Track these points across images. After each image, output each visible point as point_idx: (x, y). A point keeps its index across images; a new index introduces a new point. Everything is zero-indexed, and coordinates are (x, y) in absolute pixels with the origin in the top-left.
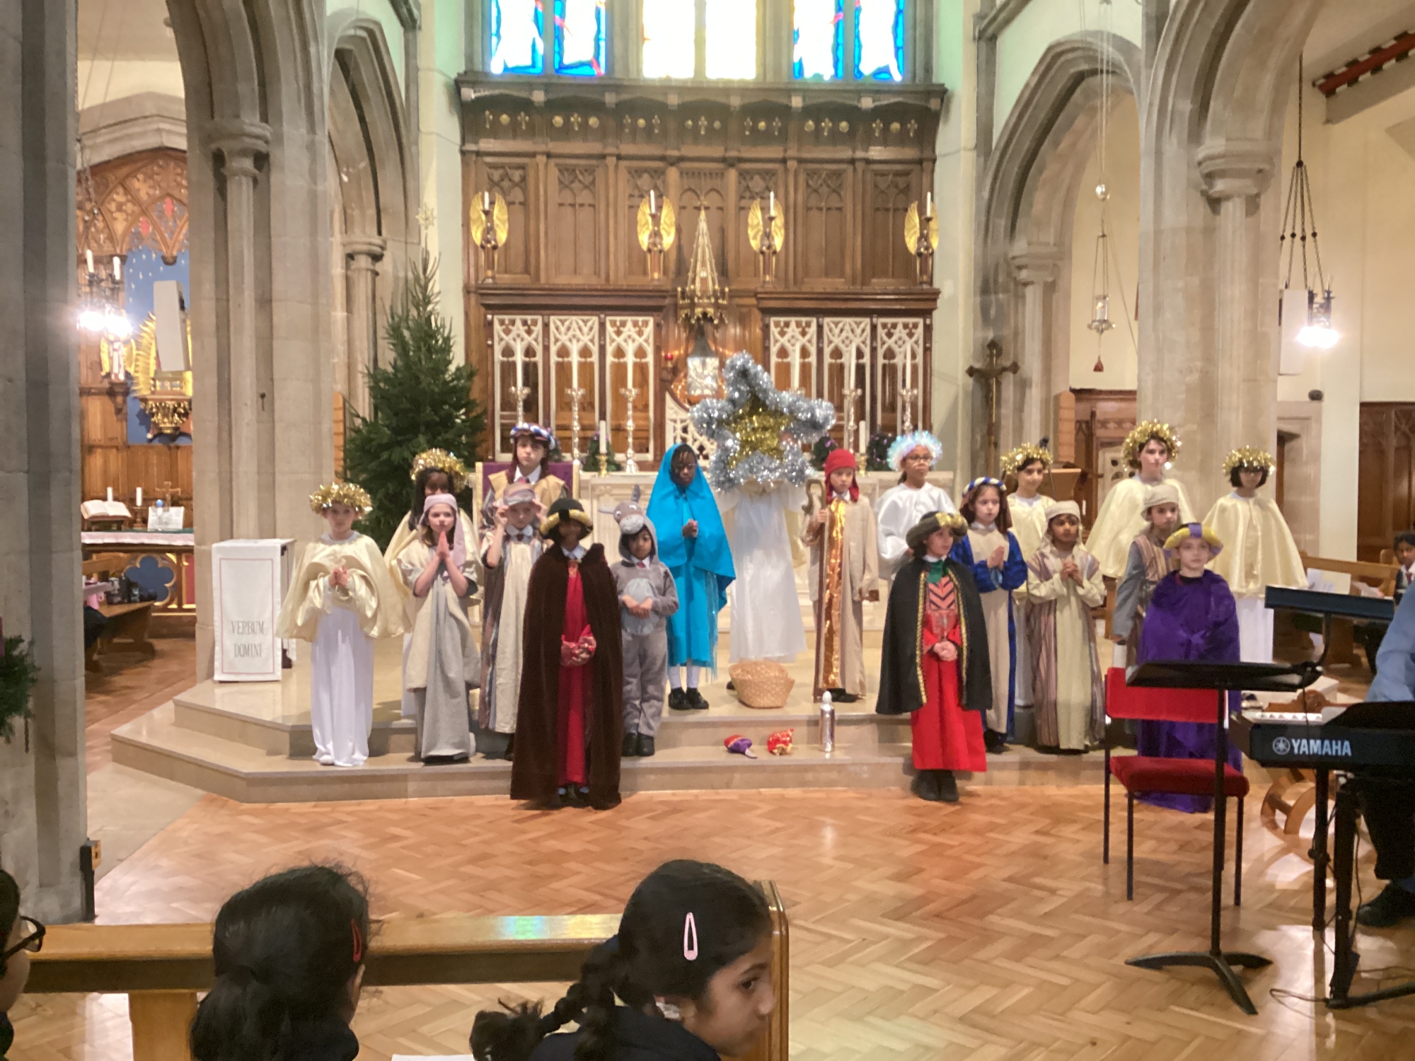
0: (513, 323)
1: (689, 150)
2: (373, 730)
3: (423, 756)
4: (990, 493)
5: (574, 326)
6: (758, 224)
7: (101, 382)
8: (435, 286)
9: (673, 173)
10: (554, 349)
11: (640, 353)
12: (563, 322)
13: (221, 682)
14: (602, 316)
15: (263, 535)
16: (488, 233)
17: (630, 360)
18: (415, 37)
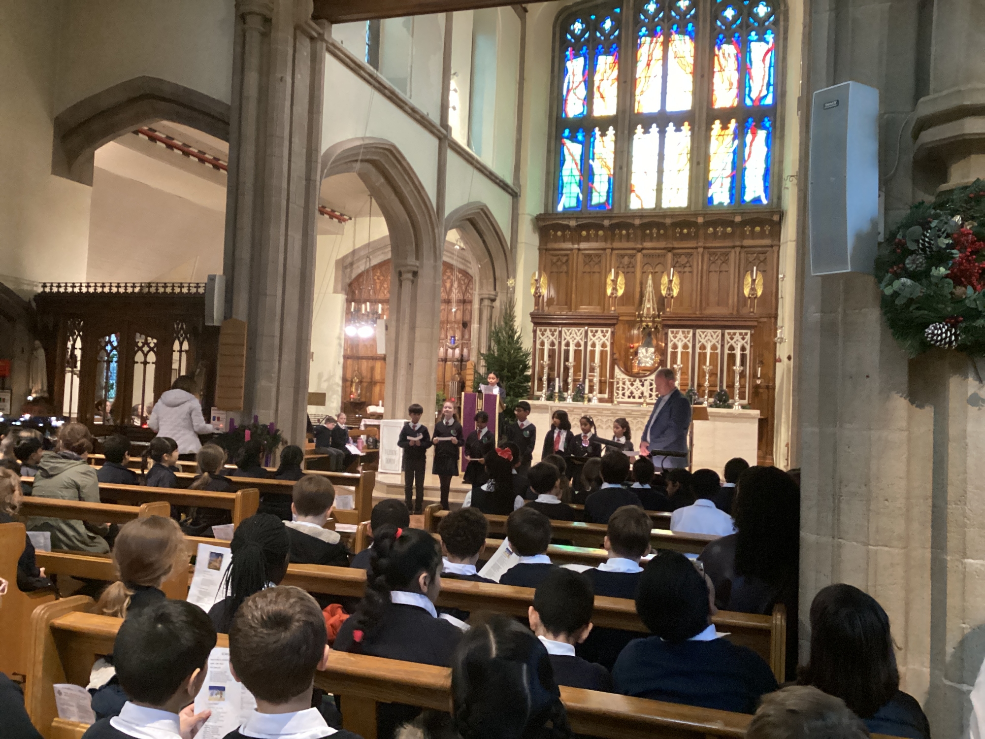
0: (545, 330)
1: (647, 244)
5: (573, 332)
6: (666, 283)
9: (639, 255)
11: (604, 345)
12: (568, 330)
13: (381, 472)
14: (587, 328)
16: (537, 289)
17: (598, 349)
18: (517, 200)
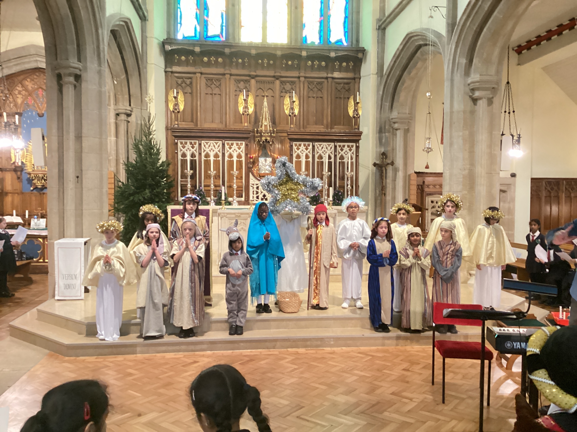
0: (186, 143)
1: (260, 72)
2: (122, 324)
3: (143, 336)
4: (384, 224)
5: (212, 145)
6: (288, 104)
7: (11, 166)
8: (153, 128)
9: (253, 81)
10: (203, 154)
11: (239, 156)
12: (207, 143)
13: (58, 300)
14: (224, 141)
15: (77, 237)
16: (176, 106)
17: (235, 159)
18: (146, 24)
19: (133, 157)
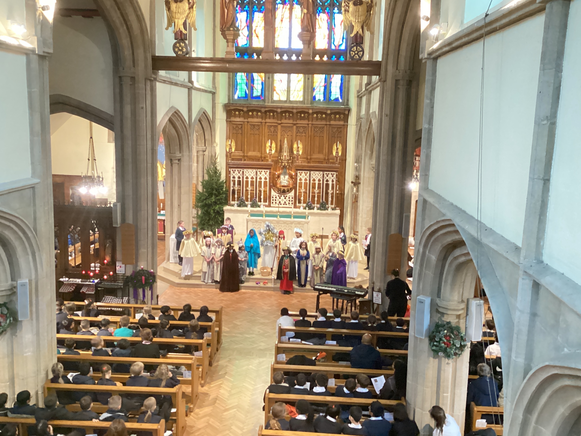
0: (235, 171)
1: (284, 121)
4: (304, 244)
5: (250, 172)
6: (296, 148)
8: (218, 160)
9: (279, 127)
10: (245, 177)
11: (266, 178)
13: (171, 262)
16: (230, 149)
17: (263, 180)
18: (215, 96)
19: (206, 178)
